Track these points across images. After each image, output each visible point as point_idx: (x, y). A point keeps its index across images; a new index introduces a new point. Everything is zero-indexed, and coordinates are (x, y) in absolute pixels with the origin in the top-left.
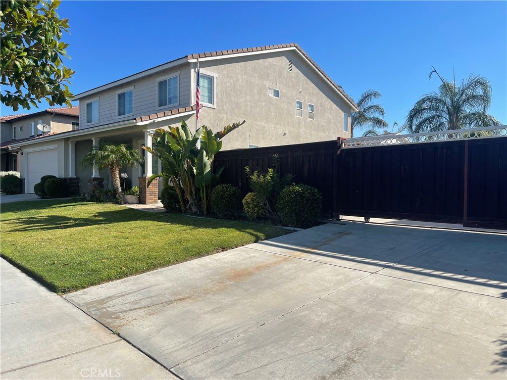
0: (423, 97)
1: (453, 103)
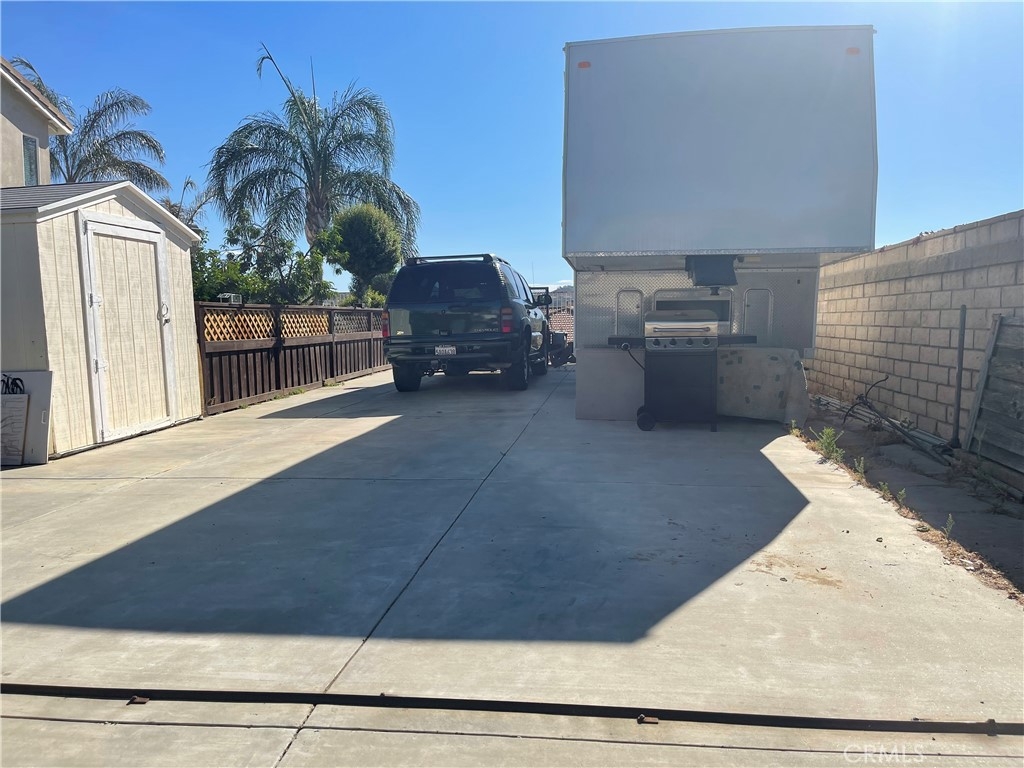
0: (247, 122)
1: (313, 145)
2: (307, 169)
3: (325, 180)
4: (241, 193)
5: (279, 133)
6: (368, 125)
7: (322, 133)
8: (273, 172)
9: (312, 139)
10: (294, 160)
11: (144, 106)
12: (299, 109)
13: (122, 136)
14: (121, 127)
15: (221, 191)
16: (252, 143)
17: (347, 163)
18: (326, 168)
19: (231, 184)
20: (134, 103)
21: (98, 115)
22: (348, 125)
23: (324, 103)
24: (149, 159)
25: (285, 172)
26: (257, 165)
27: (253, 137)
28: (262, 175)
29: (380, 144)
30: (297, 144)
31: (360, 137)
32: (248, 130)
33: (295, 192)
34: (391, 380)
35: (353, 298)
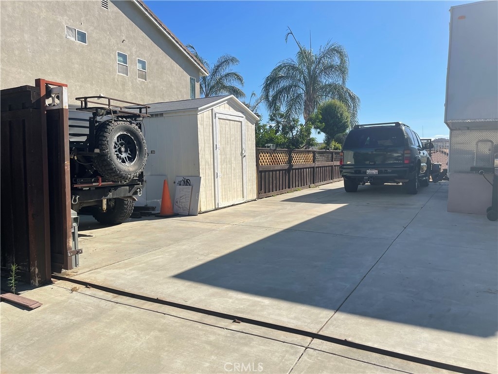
0: (280, 64)
1: (309, 73)
2: (306, 84)
3: (314, 89)
4: (275, 98)
5: (293, 68)
6: (336, 61)
7: (314, 66)
8: (290, 87)
9: (308, 69)
10: (300, 80)
11: (237, 61)
12: (303, 56)
13: (228, 75)
14: (227, 71)
15: (267, 96)
16: (281, 74)
17: (324, 80)
18: (314, 83)
19: (272, 93)
20: (233, 60)
21: (218, 66)
22: (326, 61)
23: (315, 52)
24: (238, 85)
25: (295, 86)
26: (283, 84)
27: (282, 71)
28: (284, 89)
29: (342, 70)
30: (301, 72)
31: (332, 67)
32: (280, 68)
33: (299, 96)
34: (343, 186)
35: (324, 145)
